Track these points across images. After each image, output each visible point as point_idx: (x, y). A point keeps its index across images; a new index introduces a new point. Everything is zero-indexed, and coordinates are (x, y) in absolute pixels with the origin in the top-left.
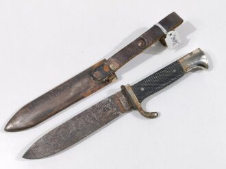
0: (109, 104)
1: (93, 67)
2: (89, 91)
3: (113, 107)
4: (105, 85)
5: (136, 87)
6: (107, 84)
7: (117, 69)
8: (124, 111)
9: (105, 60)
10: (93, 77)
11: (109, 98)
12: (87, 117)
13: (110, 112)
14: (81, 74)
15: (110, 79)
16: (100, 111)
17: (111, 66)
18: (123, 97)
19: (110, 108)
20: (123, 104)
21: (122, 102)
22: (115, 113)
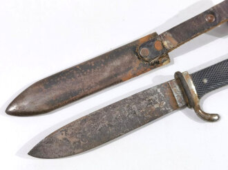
0: (156, 96)
1: (138, 41)
2: (130, 73)
3: (161, 101)
4: (152, 69)
5: (198, 76)
6: (155, 67)
7: (174, 48)
8: (176, 108)
9: (155, 34)
10: (137, 54)
11: (159, 86)
12: (125, 108)
13: (156, 106)
14: (120, 48)
15: (160, 60)
16: (143, 103)
17: (165, 43)
18: (178, 88)
19: (157, 100)
20: (176, 98)
21: (175, 95)
22: (164, 109)
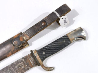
0: (22, 63)
1: (13, 37)
2: (10, 53)
3: (25, 64)
4: (20, 50)
5: (40, 52)
6: (22, 49)
7: (28, 40)
8: (32, 67)
10: (13, 44)
11: (23, 58)
12: (8, 70)
13: (23, 67)
14: (5, 42)
16: (17, 66)
17: (24, 38)
18: (32, 58)
19: (23, 65)
20: (31, 62)
21: (31, 61)
22: (26, 68)
